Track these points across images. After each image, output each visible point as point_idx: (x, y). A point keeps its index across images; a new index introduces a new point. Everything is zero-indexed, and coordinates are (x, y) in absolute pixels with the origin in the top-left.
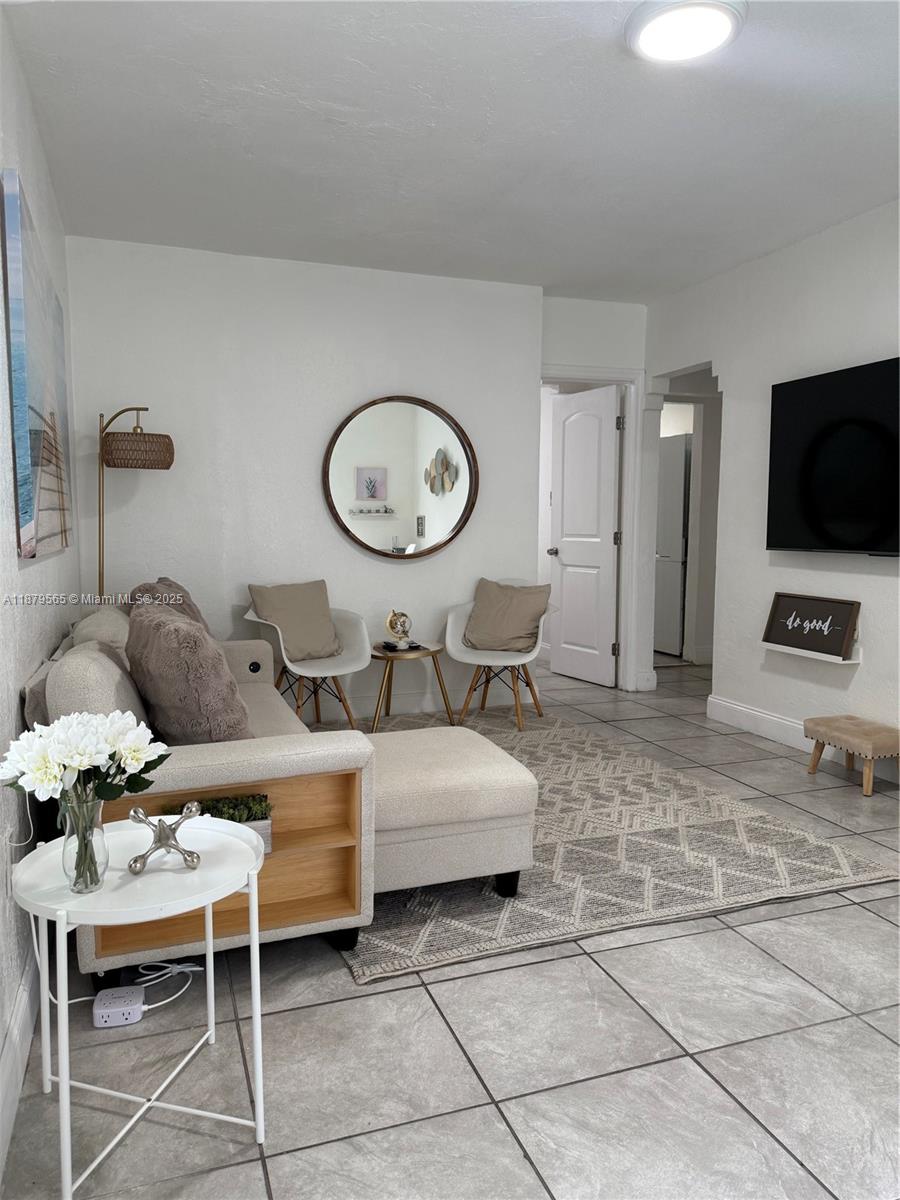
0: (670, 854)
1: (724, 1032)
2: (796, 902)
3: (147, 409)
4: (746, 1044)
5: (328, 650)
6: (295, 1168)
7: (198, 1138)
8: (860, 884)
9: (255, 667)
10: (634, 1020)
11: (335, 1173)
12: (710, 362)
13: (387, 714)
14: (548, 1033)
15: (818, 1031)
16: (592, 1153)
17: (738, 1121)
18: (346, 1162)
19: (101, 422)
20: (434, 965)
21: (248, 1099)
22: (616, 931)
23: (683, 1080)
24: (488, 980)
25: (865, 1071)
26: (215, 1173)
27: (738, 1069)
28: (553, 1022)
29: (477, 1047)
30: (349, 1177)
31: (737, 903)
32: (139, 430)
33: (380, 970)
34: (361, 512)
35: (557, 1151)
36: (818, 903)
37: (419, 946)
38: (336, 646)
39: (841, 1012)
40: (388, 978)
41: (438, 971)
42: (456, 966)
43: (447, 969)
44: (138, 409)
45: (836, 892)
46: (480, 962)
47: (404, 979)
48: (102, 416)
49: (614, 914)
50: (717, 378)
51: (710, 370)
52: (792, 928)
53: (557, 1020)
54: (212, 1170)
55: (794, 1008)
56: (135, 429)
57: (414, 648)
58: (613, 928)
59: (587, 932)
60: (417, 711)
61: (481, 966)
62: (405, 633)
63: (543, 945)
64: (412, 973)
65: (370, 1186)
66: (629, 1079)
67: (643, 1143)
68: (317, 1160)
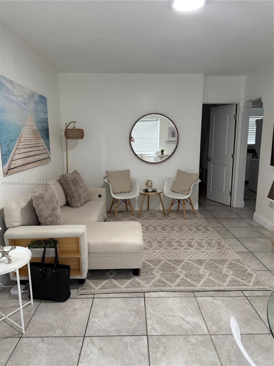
0: (197, 268)
1: (163, 331)
2: (224, 292)
3: (76, 122)
4: (167, 336)
5: (128, 190)
6: (26, 342)
7: (12, 328)
8: (252, 289)
9: (100, 196)
10: (141, 321)
11: (33, 346)
12: (261, 97)
13: (148, 210)
14: (114, 320)
15: (193, 337)
16: (97, 357)
17: (144, 359)
18: (37, 344)
19: (66, 125)
20: (100, 293)
21: (29, 321)
22: (159, 291)
23: (139, 343)
24: (111, 300)
25: (196, 354)
26: (9, 338)
27: (157, 343)
28: (118, 317)
29: (92, 319)
30: (35, 347)
31: (203, 289)
32: (74, 128)
33: (84, 292)
34: (169, 141)
35: (88, 355)
36: (232, 294)
37: (100, 286)
38: (130, 189)
39: (206, 333)
40: (86, 294)
41: (100, 295)
42: (106, 294)
43: (103, 294)
44: (74, 122)
45: (242, 291)
46: (113, 294)
47: (90, 295)
48: (66, 124)
49: (162, 286)
50: (263, 103)
51: (261, 100)
52: (215, 301)
53: (119, 316)
54: (9, 337)
55: (192, 328)
56: (73, 128)
57: (154, 191)
58: (158, 291)
59: (149, 290)
60: (157, 209)
61: (112, 295)
62: (151, 187)
63: (134, 292)
64: (93, 294)
65: (38, 352)
66: (124, 339)
67: (112, 358)
68: (32, 341)
